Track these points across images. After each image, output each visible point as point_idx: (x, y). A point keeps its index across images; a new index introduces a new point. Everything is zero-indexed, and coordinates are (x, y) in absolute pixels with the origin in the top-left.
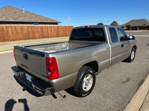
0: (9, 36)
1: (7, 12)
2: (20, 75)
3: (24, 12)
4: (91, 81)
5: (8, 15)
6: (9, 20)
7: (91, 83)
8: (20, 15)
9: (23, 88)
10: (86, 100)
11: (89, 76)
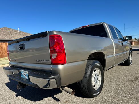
0: (3, 52)
1: (3, 32)
2: (14, 73)
3: (19, 32)
4: (100, 78)
5: (4, 34)
6: (4, 38)
7: (99, 81)
8: (15, 34)
9: (16, 94)
10: (97, 101)
11: (98, 71)
